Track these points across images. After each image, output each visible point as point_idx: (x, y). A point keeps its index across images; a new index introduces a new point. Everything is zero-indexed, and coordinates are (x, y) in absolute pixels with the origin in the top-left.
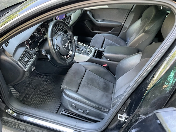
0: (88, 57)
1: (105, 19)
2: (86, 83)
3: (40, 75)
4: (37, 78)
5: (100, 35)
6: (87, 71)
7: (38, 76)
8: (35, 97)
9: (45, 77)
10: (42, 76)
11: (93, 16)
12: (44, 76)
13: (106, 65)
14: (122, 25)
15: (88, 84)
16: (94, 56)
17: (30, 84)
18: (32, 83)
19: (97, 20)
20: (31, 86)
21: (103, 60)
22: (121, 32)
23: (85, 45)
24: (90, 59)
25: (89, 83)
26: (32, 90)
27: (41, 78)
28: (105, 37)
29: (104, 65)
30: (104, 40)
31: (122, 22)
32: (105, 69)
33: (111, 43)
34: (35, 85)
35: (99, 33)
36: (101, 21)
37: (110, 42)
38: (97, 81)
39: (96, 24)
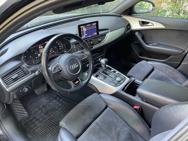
0: (115, 89)
1: (159, 43)
2: (98, 127)
3: (60, 98)
4: (55, 101)
5: (148, 62)
6: (108, 108)
7: (58, 98)
8: (39, 125)
9: (64, 102)
10: (61, 100)
11: (143, 38)
12: (63, 100)
13: (138, 107)
14: (184, 53)
15: (101, 129)
16: (123, 90)
17: (44, 107)
18: (47, 106)
19: (147, 44)
20: (44, 109)
21: (136, 99)
22: (182, 63)
23: (117, 72)
24: (117, 92)
25: (103, 128)
26: (43, 114)
27: (59, 102)
28: (154, 66)
29: (135, 107)
30: (153, 70)
31: (184, 49)
32: (136, 113)
33: (162, 76)
34: (49, 108)
35: (147, 60)
36: (152, 46)
37: (161, 74)
38: (118, 129)
39: (145, 48)
